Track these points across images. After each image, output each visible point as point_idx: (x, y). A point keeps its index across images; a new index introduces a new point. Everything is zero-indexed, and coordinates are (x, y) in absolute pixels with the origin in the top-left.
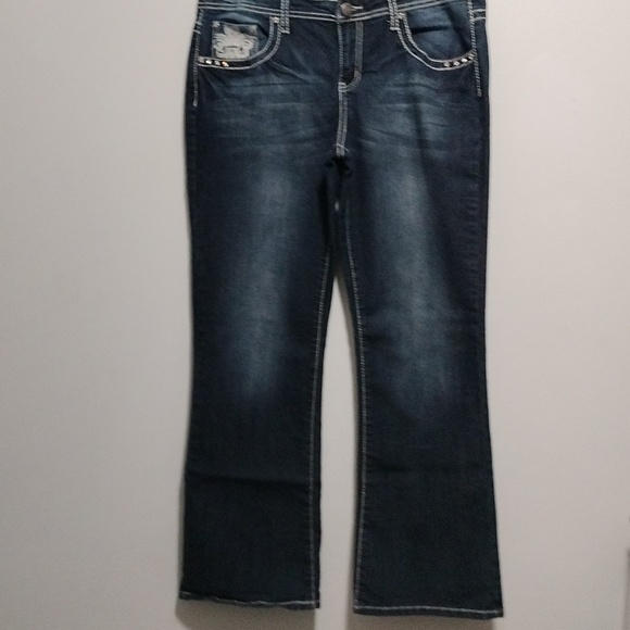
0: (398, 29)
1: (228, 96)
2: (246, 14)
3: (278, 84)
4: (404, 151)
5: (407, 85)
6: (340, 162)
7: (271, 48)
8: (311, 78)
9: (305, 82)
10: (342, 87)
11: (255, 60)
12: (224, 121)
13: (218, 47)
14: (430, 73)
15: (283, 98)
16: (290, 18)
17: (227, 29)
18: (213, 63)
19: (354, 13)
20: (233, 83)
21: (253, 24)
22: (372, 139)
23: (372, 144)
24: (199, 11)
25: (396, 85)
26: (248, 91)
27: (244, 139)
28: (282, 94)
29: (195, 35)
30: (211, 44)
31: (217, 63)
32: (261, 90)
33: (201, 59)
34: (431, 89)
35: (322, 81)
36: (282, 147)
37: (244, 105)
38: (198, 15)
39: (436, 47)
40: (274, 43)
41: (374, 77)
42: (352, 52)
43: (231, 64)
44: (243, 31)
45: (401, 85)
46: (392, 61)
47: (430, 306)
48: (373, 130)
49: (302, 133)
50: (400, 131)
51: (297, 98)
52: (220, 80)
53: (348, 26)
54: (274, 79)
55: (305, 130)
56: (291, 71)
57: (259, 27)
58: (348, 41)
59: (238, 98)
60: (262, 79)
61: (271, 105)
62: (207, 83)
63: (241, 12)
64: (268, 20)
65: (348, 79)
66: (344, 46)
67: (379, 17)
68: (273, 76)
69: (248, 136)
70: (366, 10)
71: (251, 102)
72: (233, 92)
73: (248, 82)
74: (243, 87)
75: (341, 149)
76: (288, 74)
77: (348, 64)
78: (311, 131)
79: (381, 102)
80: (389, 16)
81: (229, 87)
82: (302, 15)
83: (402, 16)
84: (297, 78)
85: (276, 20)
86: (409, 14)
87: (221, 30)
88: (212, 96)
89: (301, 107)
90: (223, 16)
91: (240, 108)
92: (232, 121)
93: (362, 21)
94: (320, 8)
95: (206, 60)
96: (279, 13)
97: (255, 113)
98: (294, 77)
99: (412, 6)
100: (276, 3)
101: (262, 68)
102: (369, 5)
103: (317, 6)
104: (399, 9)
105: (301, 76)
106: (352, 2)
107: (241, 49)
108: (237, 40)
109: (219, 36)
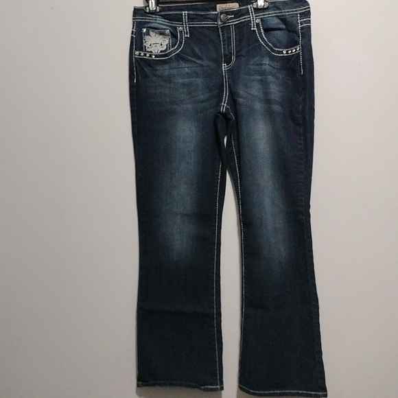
0: (255, 29)
1: (156, 76)
3: (186, 68)
4: (258, 106)
5: (260, 65)
7: (179, 46)
8: (206, 62)
9: (202, 66)
10: (224, 66)
11: (170, 53)
12: (153, 91)
13: (147, 44)
14: (272, 58)
15: (188, 75)
16: (190, 27)
17: (151, 33)
18: (145, 55)
19: (228, 20)
20: (158, 68)
21: (167, 29)
22: (242, 97)
23: (241, 101)
24: (134, 23)
25: (253, 65)
26: (167, 73)
27: (166, 102)
28: (187, 73)
29: (132, 38)
30: (142, 43)
31: (148, 55)
32: (175, 72)
33: (137, 53)
34: (274, 68)
35: (212, 64)
36: (190, 106)
37: (165, 81)
39: (277, 40)
40: (181, 43)
41: (243, 59)
42: (229, 44)
43: (156, 56)
45: (257, 65)
49: (201, 97)
50: (256, 94)
51: (197, 75)
52: (150, 66)
53: (226, 28)
54: (183, 64)
55: (203, 95)
56: (193, 59)
58: (226, 38)
59: (161, 77)
60: (175, 64)
61: (181, 81)
62: (142, 69)
63: (159, 23)
64: (176, 29)
65: (228, 62)
66: (224, 41)
67: (245, 21)
68: (181, 62)
69: (168, 100)
70: (235, 18)
71: (169, 79)
72: (157, 73)
73: (167, 67)
74: (164, 70)
75: (224, 107)
76: (191, 61)
77: (227, 53)
79: (247, 75)
80: (250, 21)
81: (156, 70)
82: (197, 24)
83: (258, 21)
85: (181, 29)
86: (262, 19)
88: (145, 76)
89: (199, 81)
90: (149, 25)
91: (162, 83)
92: (158, 91)
93: (234, 25)
94: (207, 18)
95: (140, 54)
96: (183, 24)
97: (172, 86)
98: (195, 62)
99: (264, 15)
100: (179, 19)
101: (175, 58)
102: (237, 14)
103: (205, 18)
104: (256, 16)
105: (198, 62)
106: (227, 13)
107: (161, 45)
108: (159, 39)
109: (147, 37)
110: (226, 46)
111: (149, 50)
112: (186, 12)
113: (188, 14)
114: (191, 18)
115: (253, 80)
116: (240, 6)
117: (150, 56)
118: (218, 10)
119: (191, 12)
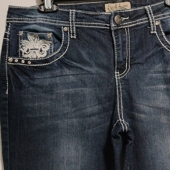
0: (155, 32)
1: (33, 86)
2: (43, 25)
5: (165, 72)
6: (125, 135)
7: (63, 49)
8: (94, 69)
9: (90, 73)
10: (117, 75)
11: (52, 58)
12: (31, 105)
15: (74, 85)
16: (77, 28)
17: (29, 37)
18: (20, 61)
19: (122, 22)
20: (36, 76)
21: (50, 32)
22: (143, 113)
23: (143, 116)
24: (8, 24)
25: (155, 72)
26: (47, 82)
27: (46, 117)
28: (73, 82)
29: (5, 42)
30: (18, 48)
31: (23, 61)
32: (58, 80)
33: (11, 59)
35: (102, 71)
36: (75, 120)
37: (45, 92)
38: (7, 28)
40: (65, 45)
41: (141, 67)
42: (124, 50)
43: (33, 62)
44: (42, 38)
45: (159, 72)
46: (153, 55)
48: (143, 106)
49: (89, 110)
50: (161, 105)
51: (84, 85)
52: (26, 74)
53: (120, 31)
54: (67, 71)
55: (92, 108)
56: (79, 65)
57: (54, 35)
58: (120, 42)
59: (42, 87)
60: (58, 72)
61: (65, 91)
62: (17, 77)
63: (40, 24)
64: (60, 29)
65: (121, 70)
66: (118, 46)
67: (142, 25)
68: (65, 69)
69: (49, 114)
70: (132, 20)
71: (50, 90)
72: (36, 83)
73: (47, 74)
76: (77, 67)
77: (121, 59)
78: (96, 108)
79: (147, 85)
80: (149, 23)
81: (34, 79)
82: (85, 25)
83: (157, 23)
84: (84, 70)
85: (66, 29)
86: (162, 22)
87: (26, 38)
88: (20, 86)
89: (87, 90)
90: (27, 27)
91: (43, 95)
92: (36, 104)
93: (129, 28)
94: (98, 19)
95: (14, 60)
96: (69, 24)
97: (54, 97)
98: (81, 69)
99: (164, 16)
100: (65, 17)
101: (58, 64)
102: (133, 16)
103: (96, 18)
104: (155, 18)
105: (86, 68)
106: (121, 14)
107: (41, 51)
108: (38, 44)
109: (24, 42)
110: (121, 52)
111: (26, 56)
112: (74, 10)
113: (76, 13)
114: (78, 18)
115: (156, 90)
116: (133, 6)
117: (26, 62)
118: (107, 10)
119: (80, 11)
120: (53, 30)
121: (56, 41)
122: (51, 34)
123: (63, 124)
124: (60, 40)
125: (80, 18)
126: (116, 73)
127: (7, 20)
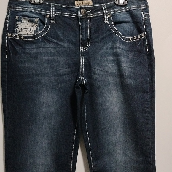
0: (108, 22)
1: (24, 53)
2: (33, 13)
3: (50, 48)
5: (113, 48)
7: (46, 30)
8: (66, 45)
9: (63, 47)
10: (81, 49)
11: (38, 35)
12: (22, 66)
14: (123, 43)
15: (52, 54)
16: (55, 16)
17: (23, 20)
18: (16, 36)
19: (86, 14)
20: (27, 47)
22: (98, 74)
23: (97, 76)
24: (8, 11)
25: (107, 48)
26: (34, 51)
27: (33, 74)
28: (52, 52)
29: (6, 22)
30: (15, 27)
31: (18, 36)
32: (41, 50)
33: (10, 34)
34: (124, 50)
35: (71, 46)
36: (52, 78)
37: (33, 58)
38: (8, 13)
39: (124, 30)
40: (47, 27)
41: (97, 44)
42: (86, 32)
43: (25, 37)
44: (31, 21)
46: (105, 37)
47: (125, 154)
48: (97, 70)
50: (110, 70)
51: (59, 54)
52: (20, 45)
53: (84, 20)
54: (48, 45)
55: (63, 70)
56: (56, 41)
57: (40, 20)
58: (84, 27)
59: (30, 54)
60: (41, 45)
61: (46, 58)
63: (30, 12)
64: (44, 16)
65: (84, 46)
66: (82, 29)
67: (99, 16)
68: (47, 43)
69: (35, 73)
70: (92, 12)
71: (36, 56)
72: (26, 51)
73: (34, 46)
74: (32, 49)
75: (83, 80)
76: (54, 43)
77: (84, 38)
78: (66, 71)
79: (101, 56)
80: (104, 15)
81: (25, 49)
82: (61, 14)
83: (110, 16)
84: (59, 44)
85: (48, 16)
86: (112, 15)
87: (20, 21)
88: (16, 53)
89: (61, 58)
90: (22, 14)
91: (31, 59)
92: (26, 65)
93: (91, 18)
94: (70, 11)
95: (12, 35)
96: (50, 13)
97: (38, 61)
98: (57, 43)
99: (114, 11)
100: (48, 8)
101: (41, 39)
102: (93, 10)
104: (108, 12)
105: (61, 43)
106: (86, 8)
107: (31, 30)
109: (19, 23)
110: (84, 33)
112: (54, 4)
113: (55, 6)
116: (94, 3)
117: (20, 37)
118: (76, 5)
119: (58, 5)
120: (39, 17)
121: (41, 24)
122: (37, 19)
123: (44, 80)
124: (44, 24)
125: (58, 9)
126: (81, 47)
127: (8, 8)
